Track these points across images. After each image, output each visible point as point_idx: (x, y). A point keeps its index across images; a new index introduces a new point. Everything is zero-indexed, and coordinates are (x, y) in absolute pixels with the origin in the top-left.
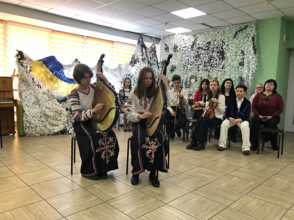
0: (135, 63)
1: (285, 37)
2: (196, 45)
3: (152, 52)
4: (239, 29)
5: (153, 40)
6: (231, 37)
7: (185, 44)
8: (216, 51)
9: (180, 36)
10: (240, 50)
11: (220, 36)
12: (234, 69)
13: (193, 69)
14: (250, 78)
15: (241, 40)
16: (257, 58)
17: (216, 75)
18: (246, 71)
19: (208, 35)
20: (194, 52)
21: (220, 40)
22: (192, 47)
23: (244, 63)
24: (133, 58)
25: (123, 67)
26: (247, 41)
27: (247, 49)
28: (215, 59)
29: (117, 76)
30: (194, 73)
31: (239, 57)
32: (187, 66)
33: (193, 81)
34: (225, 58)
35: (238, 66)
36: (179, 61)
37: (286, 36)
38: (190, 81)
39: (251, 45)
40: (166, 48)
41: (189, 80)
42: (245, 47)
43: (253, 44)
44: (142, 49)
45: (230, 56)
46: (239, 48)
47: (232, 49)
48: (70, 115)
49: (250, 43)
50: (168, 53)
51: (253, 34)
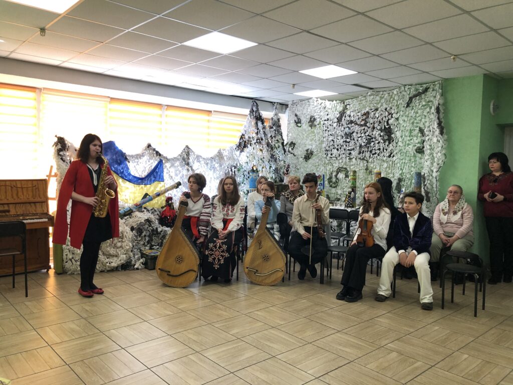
0: (245, 146)
1: (492, 107)
2: (345, 117)
3: (274, 128)
4: (415, 93)
5: (275, 107)
6: (403, 106)
7: (328, 115)
8: (379, 128)
9: (320, 101)
10: (417, 127)
11: (384, 104)
12: (408, 159)
13: (341, 156)
14: (434, 174)
15: (419, 111)
16: (445, 142)
17: (379, 168)
18: (428, 163)
19: (364, 101)
20: (343, 129)
21: (384, 111)
22: (339, 120)
23: (425, 149)
24: (241, 138)
25: (225, 153)
26: (428, 112)
27: (429, 127)
28: (377, 142)
29: (214, 168)
30: (343, 164)
31: (415, 138)
32: (331, 150)
33: (341, 176)
34: (393, 141)
35: (414, 153)
36: (318, 143)
37: (494, 105)
38: (336, 176)
39: (434, 120)
40: (297, 121)
41: (334, 174)
42: (426, 122)
43: (438, 118)
44: (257, 123)
45: (402, 137)
46: (415, 124)
47: (405, 126)
48: (137, 238)
49: (434, 117)
50: (299, 129)
51: (437, 102)
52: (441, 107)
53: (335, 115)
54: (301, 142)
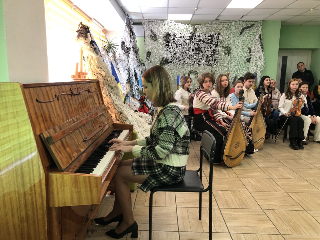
4: (245, 26)
6: (238, 33)
14: (259, 74)
16: (264, 56)
18: (254, 68)
19: (210, 27)
23: (251, 60)
26: (254, 39)
27: (255, 47)
30: (193, 68)
31: (245, 53)
33: (192, 76)
34: (231, 54)
35: (245, 62)
39: (259, 44)
42: (252, 44)
43: (261, 42)
45: (237, 52)
46: (245, 45)
47: (239, 46)
50: (155, 42)
51: (260, 33)
52: (262, 36)
53: (187, 35)
54: (157, 52)
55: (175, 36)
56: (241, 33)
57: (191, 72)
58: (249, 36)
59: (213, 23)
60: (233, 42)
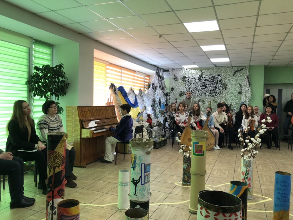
4: (237, 70)
7: (193, 76)
8: (220, 83)
9: (188, 70)
11: (223, 73)
12: (234, 96)
13: (200, 95)
16: (251, 90)
18: (244, 98)
19: (212, 71)
20: (201, 83)
22: (199, 79)
23: (242, 92)
24: (153, 85)
27: (244, 84)
30: (201, 98)
31: (238, 88)
34: (227, 89)
35: (237, 94)
40: (175, 78)
42: (242, 82)
44: (159, 78)
45: (231, 87)
46: (237, 82)
47: (233, 83)
49: (246, 80)
50: (176, 82)
51: (247, 74)
52: (249, 76)
53: (197, 77)
54: (178, 88)
55: (189, 78)
56: (234, 75)
57: (199, 101)
58: (240, 77)
59: (215, 68)
60: (228, 81)
